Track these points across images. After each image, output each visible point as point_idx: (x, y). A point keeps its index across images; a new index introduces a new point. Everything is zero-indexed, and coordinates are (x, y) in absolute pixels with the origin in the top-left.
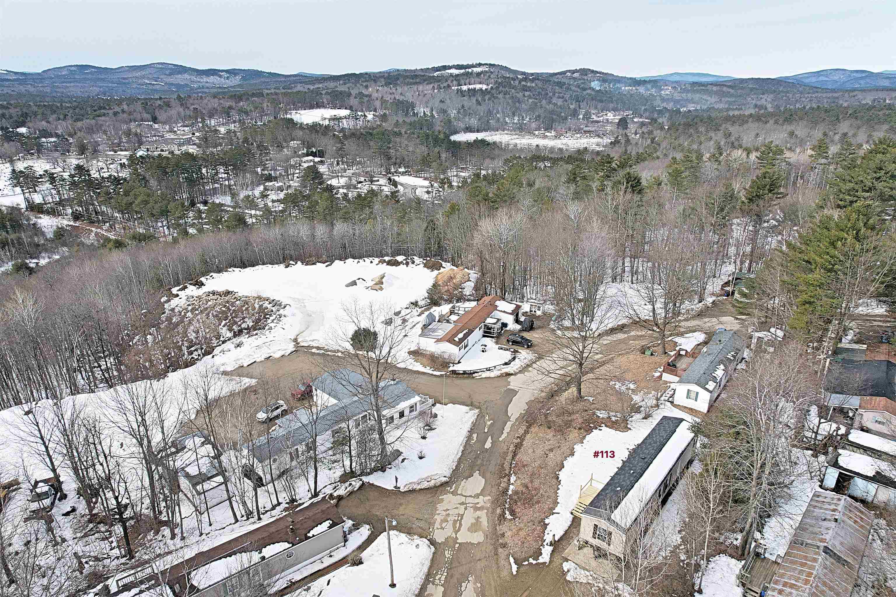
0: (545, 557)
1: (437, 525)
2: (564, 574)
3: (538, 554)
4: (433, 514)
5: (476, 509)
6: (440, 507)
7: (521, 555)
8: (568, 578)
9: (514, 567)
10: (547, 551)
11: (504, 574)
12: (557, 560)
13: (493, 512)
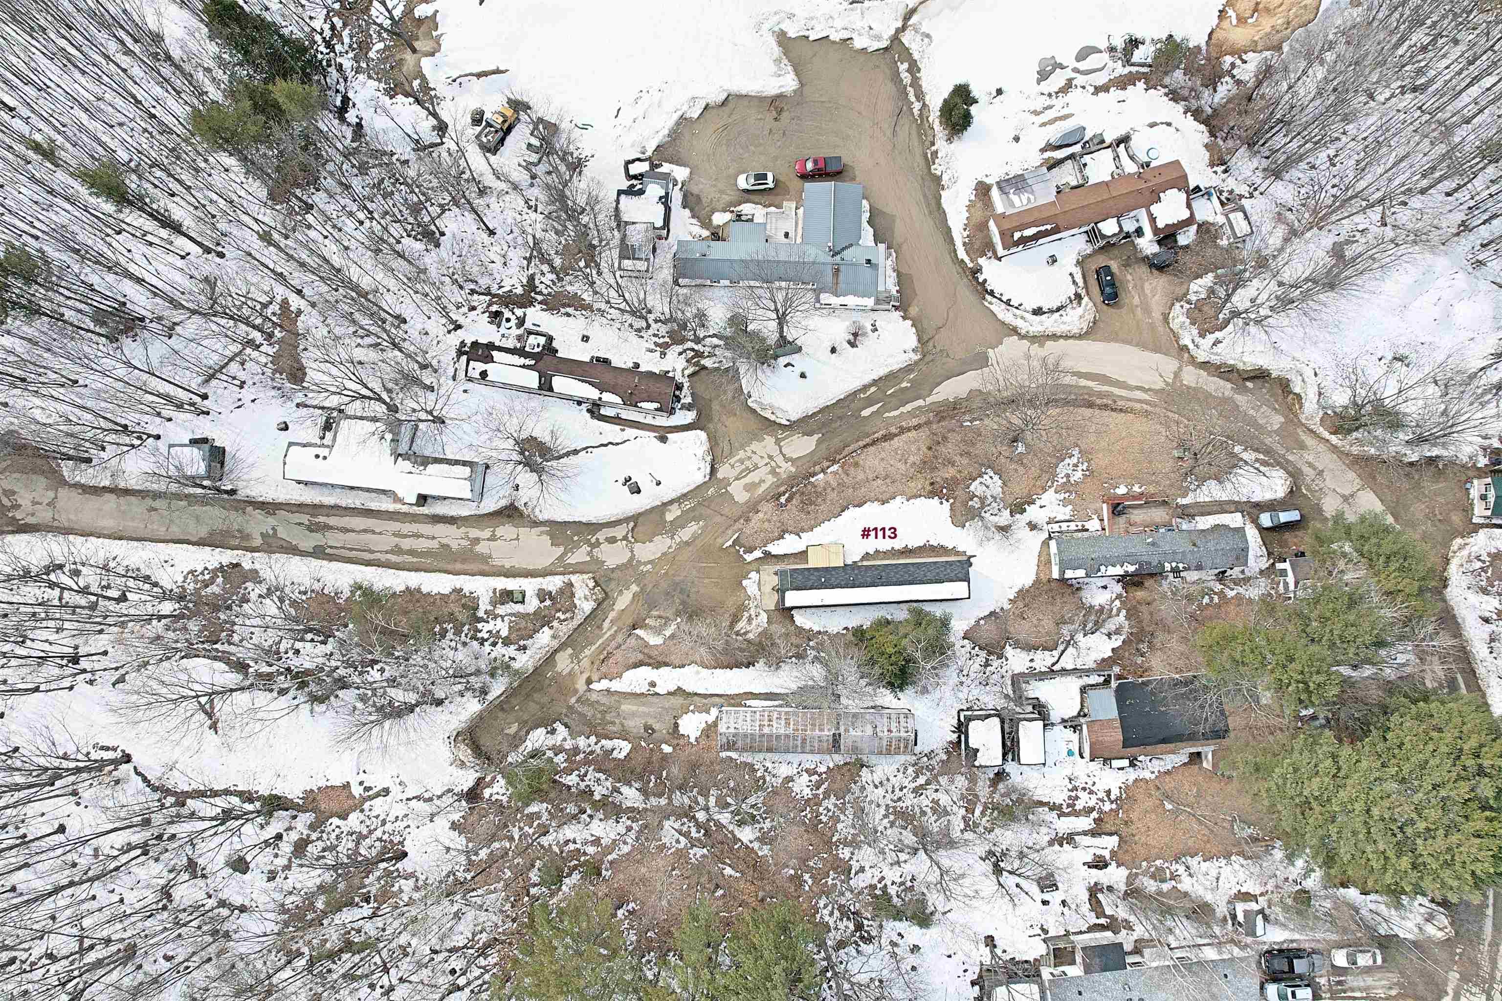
0: (749, 557)
1: (732, 461)
2: (746, 577)
3: (750, 550)
4: (742, 447)
5: (773, 472)
6: (755, 446)
7: (743, 541)
8: (745, 583)
9: (730, 543)
10: (758, 554)
11: (720, 541)
12: (755, 566)
13: (778, 486)
